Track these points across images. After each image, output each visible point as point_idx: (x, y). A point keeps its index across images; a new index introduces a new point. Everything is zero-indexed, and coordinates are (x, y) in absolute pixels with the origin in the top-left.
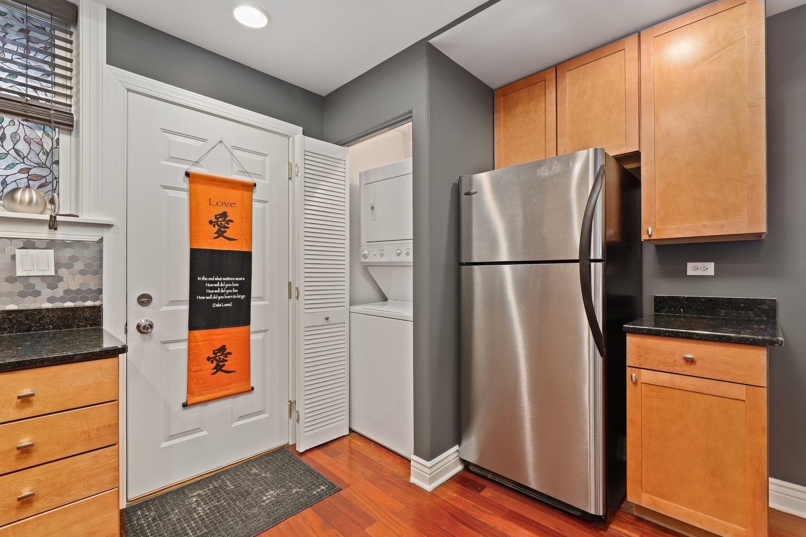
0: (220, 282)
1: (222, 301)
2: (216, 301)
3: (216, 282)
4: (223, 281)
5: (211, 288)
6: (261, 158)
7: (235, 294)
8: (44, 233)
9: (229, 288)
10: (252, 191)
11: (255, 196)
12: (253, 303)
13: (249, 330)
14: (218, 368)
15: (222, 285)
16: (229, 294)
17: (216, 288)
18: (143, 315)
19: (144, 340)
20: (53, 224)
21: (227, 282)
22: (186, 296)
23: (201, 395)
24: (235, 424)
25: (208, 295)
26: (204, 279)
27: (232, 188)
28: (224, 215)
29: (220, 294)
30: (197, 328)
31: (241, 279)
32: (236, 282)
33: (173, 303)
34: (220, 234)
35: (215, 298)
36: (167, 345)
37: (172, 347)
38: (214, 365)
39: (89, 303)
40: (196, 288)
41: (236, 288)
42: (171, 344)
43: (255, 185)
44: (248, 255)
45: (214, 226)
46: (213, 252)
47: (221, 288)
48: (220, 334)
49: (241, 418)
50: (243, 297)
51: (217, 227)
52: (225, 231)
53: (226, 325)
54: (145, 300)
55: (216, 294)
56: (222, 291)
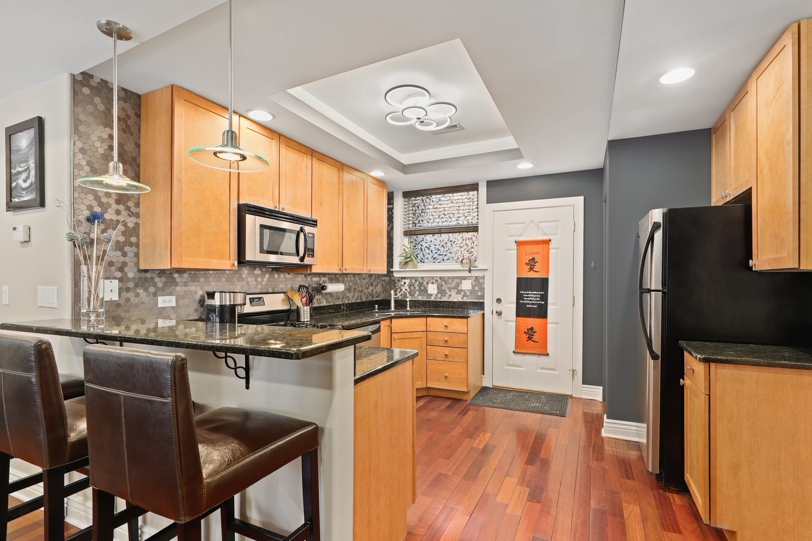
0: (531, 294)
1: (531, 304)
2: (529, 304)
3: (529, 294)
4: (532, 294)
5: (526, 297)
6: (555, 224)
7: (539, 301)
8: (467, 274)
9: (535, 297)
10: (549, 244)
11: (551, 246)
12: (549, 307)
13: (547, 321)
14: (530, 338)
15: (532, 296)
16: (536, 301)
17: (529, 297)
18: (498, 307)
19: (499, 318)
20: (470, 271)
21: (535, 294)
22: (515, 301)
23: (521, 350)
24: (539, 371)
25: (525, 300)
26: (523, 292)
27: (537, 244)
28: (533, 259)
29: (531, 300)
30: (519, 316)
31: (542, 293)
32: (539, 294)
33: (510, 303)
34: (531, 269)
35: (528, 302)
36: (508, 322)
37: (510, 323)
38: (527, 336)
39: (481, 301)
40: (519, 297)
41: (539, 298)
42: (509, 322)
43: (550, 240)
44: (547, 279)
45: (528, 266)
46: (527, 279)
47: (531, 297)
48: (530, 321)
49: (542, 368)
50: (543, 303)
51: (529, 266)
52: (534, 268)
53: (534, 317)
54: (499, 301)
55: (528, 300)
56: (532, 299)
